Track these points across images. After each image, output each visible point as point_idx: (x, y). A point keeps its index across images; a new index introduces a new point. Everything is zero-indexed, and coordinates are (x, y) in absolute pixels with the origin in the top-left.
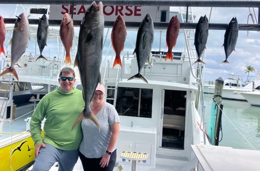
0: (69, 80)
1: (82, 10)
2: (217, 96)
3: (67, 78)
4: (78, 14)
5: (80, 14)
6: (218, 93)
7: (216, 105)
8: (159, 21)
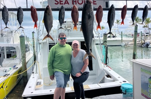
0: (64, 39)
1: (66, 2)
2: (105, 42)
3: (63, 38)
4: (65, 4)
5: (66, 4)
6: (105, 40)
7: (105, 46)
8: (105, 7)
